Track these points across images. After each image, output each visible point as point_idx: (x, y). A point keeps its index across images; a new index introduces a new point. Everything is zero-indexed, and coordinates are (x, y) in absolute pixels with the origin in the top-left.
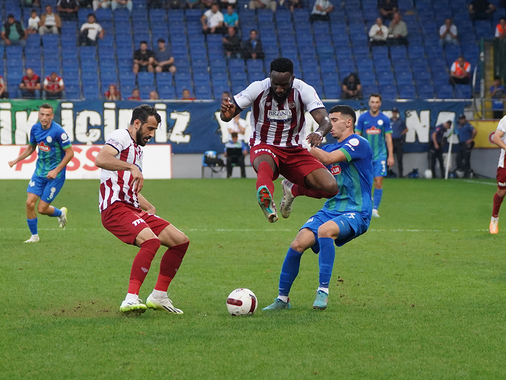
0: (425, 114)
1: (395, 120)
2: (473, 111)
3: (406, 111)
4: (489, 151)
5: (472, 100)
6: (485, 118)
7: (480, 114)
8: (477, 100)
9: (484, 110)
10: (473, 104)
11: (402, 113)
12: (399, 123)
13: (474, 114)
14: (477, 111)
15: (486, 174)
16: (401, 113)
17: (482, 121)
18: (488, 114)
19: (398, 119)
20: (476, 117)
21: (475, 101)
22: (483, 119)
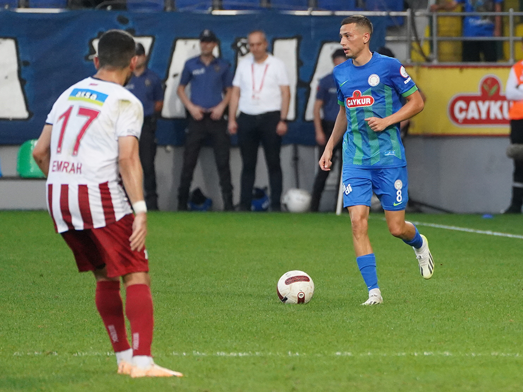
0: (287, 48)
1: (207, 62)
2: (409, 42)
3: (238, 40)
4: (447, 143)
5: (407, 13)
6: (440, 60)
7: (426, 48)
8: (417, 13)
9: (435, 39)
10: (409, 23)
11: (227, 44)
12: (218, 69)
13: (411, 48)
14: (418, 41)
15: (445, 205)
16: (223, 44)
17: (430, 67)
18: (447, 48)
19: (215, 61)
20: (416, 56)
21: (413, 15)
22: (435, 62)
